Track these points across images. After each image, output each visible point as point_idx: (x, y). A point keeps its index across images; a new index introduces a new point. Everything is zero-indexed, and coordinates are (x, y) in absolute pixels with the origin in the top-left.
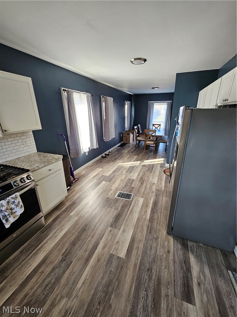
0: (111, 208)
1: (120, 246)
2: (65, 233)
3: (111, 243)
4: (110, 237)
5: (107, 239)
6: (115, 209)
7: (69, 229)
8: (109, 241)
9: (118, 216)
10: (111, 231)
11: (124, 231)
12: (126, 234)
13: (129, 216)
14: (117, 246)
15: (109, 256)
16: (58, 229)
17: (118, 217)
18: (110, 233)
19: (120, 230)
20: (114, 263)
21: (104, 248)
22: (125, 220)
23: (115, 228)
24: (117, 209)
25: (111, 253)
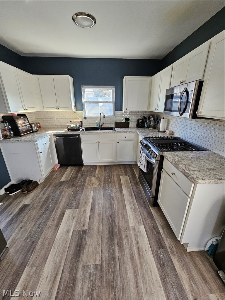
0: (96, 266)
1: (70, 216)
2: (126, 208)
3: (80, 216)
4: (82, 219)
5: (85, 217)
6: (88, 266)
7: (126, 212)
8: (83, 216)
9: (80, 250)
10: (84, 225)
11: (68, 231)
12: (66, 229)
13: (60, 261)
14: (74, 215)
15: (79, 207)
16: (135, 208)
17: (78, 249)
18: (84, 223)
19: (73, 231)
20: (74, 204)
21: (85, 210)
22: (67, 248)
23: (79, 231)
24: (84, 267)
25: (78, 209)
